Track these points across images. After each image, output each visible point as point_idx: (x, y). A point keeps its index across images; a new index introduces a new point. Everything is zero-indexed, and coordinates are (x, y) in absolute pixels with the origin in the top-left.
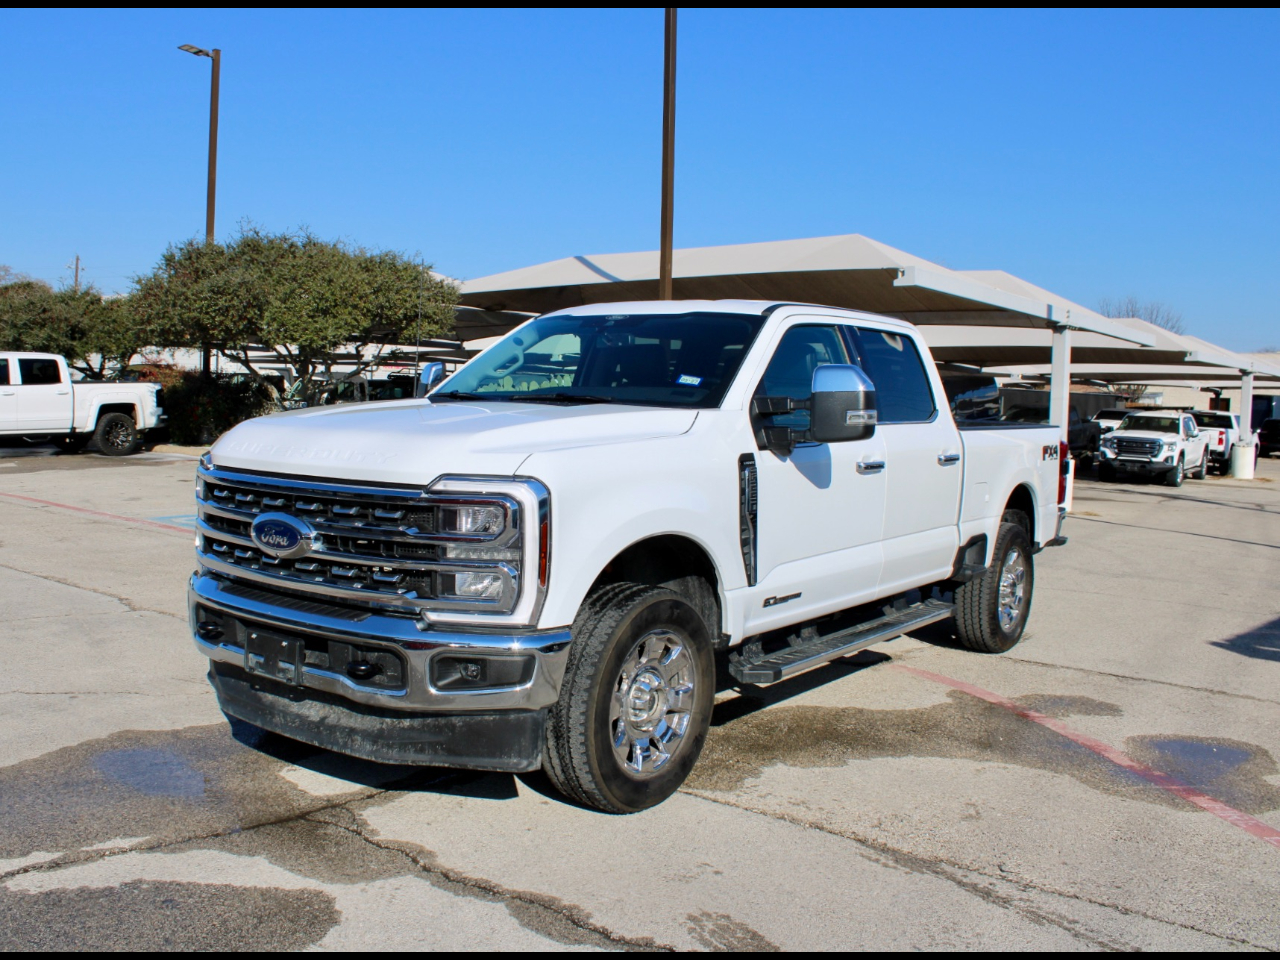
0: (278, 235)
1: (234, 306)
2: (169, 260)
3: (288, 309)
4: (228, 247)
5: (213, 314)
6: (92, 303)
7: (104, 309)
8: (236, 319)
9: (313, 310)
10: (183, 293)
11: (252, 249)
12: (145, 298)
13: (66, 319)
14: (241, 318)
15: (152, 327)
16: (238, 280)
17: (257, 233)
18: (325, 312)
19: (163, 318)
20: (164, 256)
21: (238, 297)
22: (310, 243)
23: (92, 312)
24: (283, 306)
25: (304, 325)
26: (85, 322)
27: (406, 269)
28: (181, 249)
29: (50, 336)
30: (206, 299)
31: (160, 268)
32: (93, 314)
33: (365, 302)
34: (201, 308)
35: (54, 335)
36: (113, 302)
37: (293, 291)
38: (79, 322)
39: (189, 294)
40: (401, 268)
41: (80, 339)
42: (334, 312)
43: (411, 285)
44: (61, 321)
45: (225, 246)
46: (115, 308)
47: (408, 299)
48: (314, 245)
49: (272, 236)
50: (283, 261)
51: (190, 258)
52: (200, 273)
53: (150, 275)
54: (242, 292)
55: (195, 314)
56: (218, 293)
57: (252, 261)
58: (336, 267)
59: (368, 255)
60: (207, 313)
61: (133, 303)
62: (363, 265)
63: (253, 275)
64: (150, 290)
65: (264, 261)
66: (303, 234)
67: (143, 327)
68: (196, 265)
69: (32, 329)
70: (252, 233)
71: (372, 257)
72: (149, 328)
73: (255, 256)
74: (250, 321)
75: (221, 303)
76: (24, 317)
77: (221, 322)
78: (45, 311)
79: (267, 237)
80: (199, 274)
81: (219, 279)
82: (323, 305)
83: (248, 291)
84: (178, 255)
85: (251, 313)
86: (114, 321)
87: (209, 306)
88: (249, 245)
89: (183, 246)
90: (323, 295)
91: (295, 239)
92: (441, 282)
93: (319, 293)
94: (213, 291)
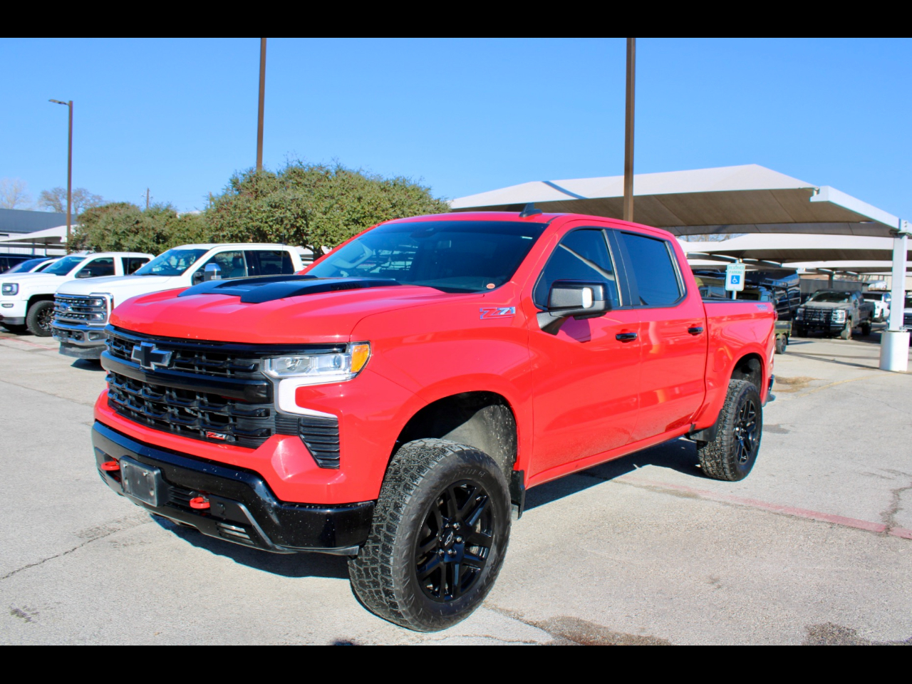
0: (316, 164)
1: (286, 217)
2: (235, 183)
3: (329, 219)
4: (279, 173)
5: (271, 224)
6: (171, 217)
7: (180, 221)
8: (289, 227)
9: (348, 220)
10: (248, 208)
11: (296, 176)
12: (218, 211)
13: (153, 229)
14: (293, 226)
15: (225, 233)
16: (291, 197)
17: (301, 163)
18: (356, 222)
19: (232, 226)
20: (231, 180)
21: (290, 210)
22: (340, 171)
23: (171, 223)
24: (325, 217)
25: (341, 232)
26: (167, 231)
27: (413, 190)
28: (244, 175)
29: (142, 241)
30: (264, 211)
31: (227, 189)
32: (172, 225)
33: (386, 214)
34: (262, 219)
35: (145, 240)
36: (186, 216)
37: (331, 206)
38: (163, 231)
39: (252, 208)
40: (409, 188)
41: (163, 243)
42: (363, 221)
43: (418, 202)
44: (149, 230)
45: (276, 173)
46: (188, 221)
47: (417, 212)
48: (343, 172)
49: (311, 165)
50: (321, 183)
51: (251, 181)
52: (259, 192)
53: (221, 193)
54: (293, 207)
55: (257, 223)
56: (275, 207)
57: (298, 184)
58: (363, 188)
59: (385, 179)
60: (266, 222)
61: (208, 216)
62: (382, 187)
63: (300, 194)
64: (221, 206)
65: (307, 183)
66: (335, 164)
67: (217, 233)
68: (256, 187)
69: (128, 236)
70: (297, 163)
71: (387, 181)
72: (221, 234)
73: (299, 180)
74: (298, 229)
75: (278, 214)
76: (123, 227)
77: (277, 230)
78: (137, 222)
79: (308, 165)
80: (257, 194)
81: (275, 197)
82: (355, 216)
83: (298, 205)
84: (241, 178)
85: (300, 222)
86: (188, 230)
87: (268, 217)
88: (295, 172)
89: (245, 173)
90: (355, 209)
91: (330, 168)
92: (439, 200)
93: (352, 207)
94: (271, 206)
